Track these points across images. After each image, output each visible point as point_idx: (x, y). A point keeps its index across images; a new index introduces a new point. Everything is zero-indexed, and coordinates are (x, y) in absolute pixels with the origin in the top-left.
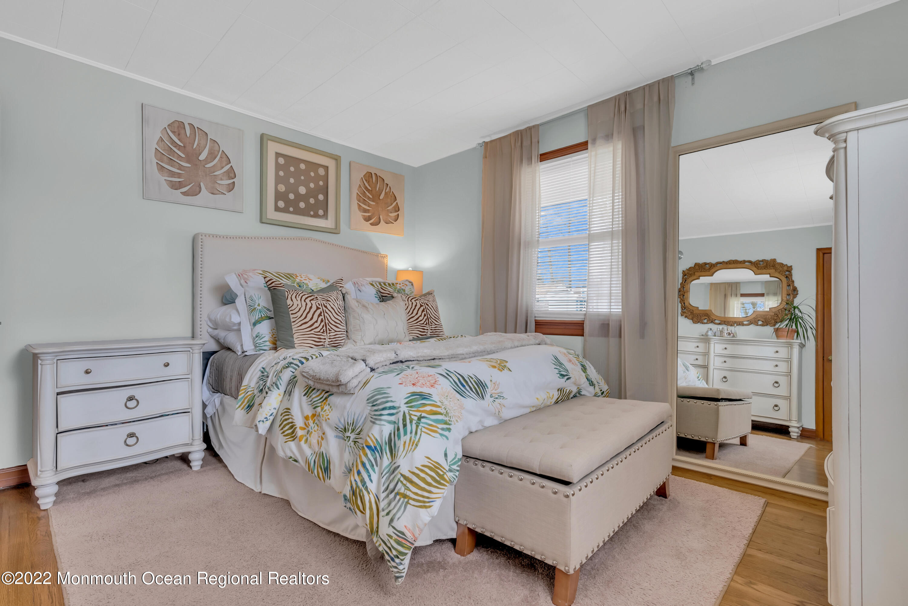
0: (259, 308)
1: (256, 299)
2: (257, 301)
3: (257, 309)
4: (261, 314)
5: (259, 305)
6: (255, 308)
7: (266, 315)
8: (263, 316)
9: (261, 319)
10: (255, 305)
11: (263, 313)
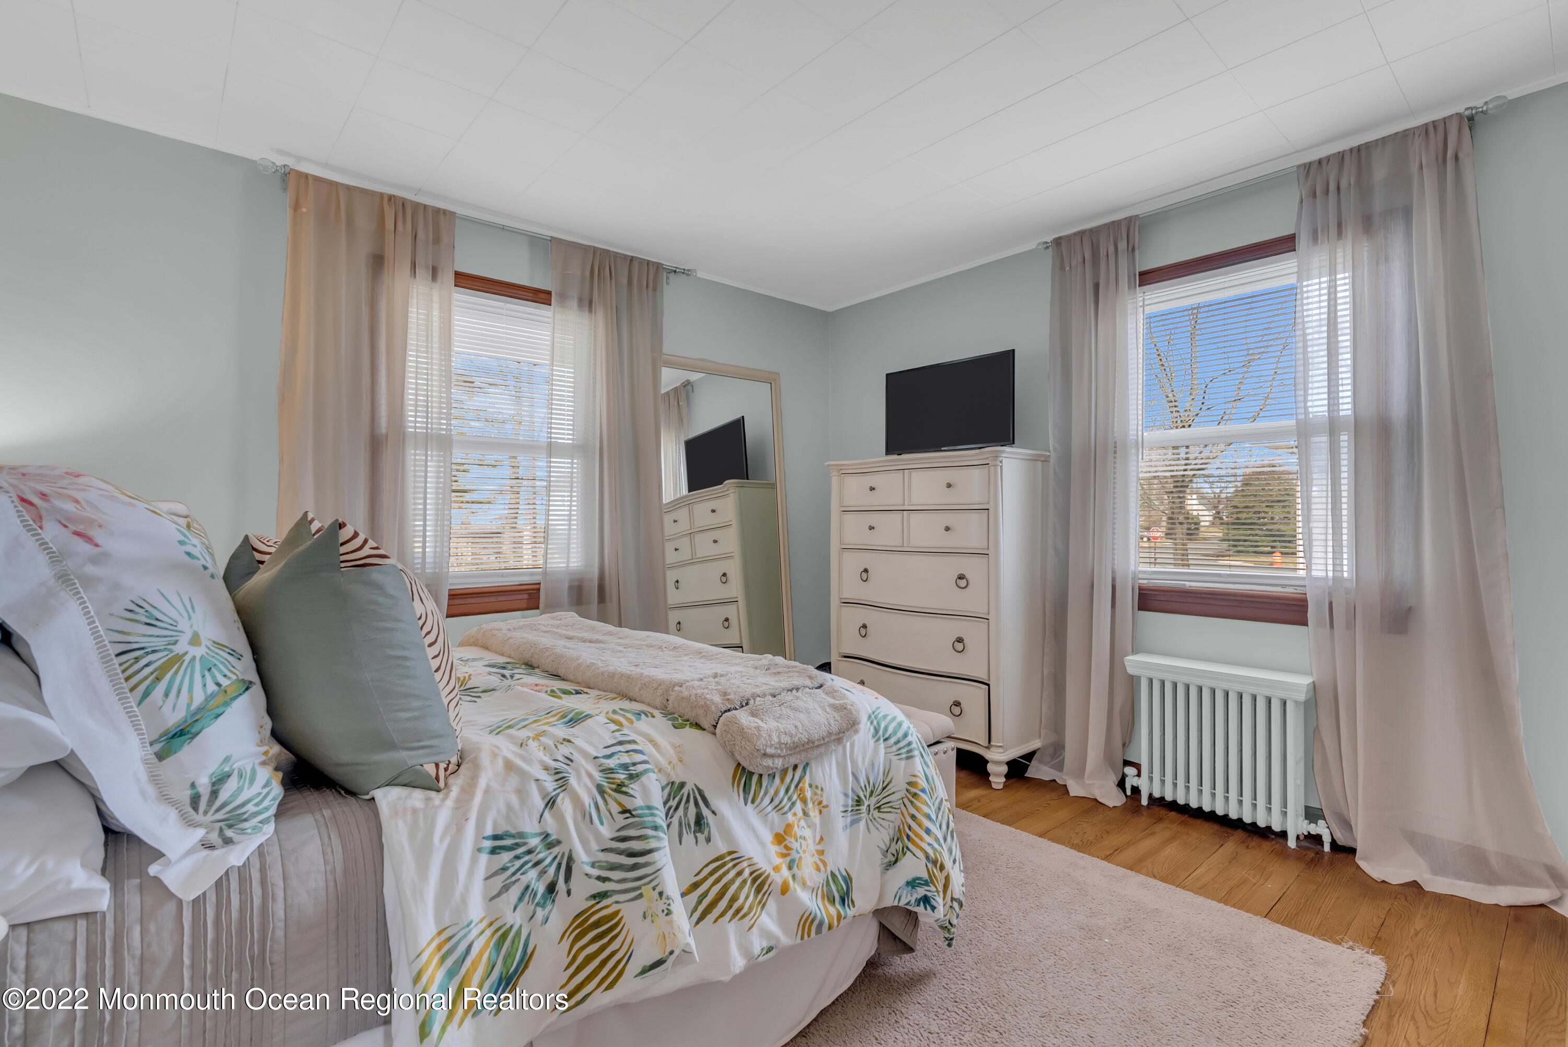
0: (199, 652)
1: (173, 614)
2: (183, 625)
3: (187, 658)
4: (214, 677)
5: (195, 640)
6: (179, 658)
7: (234, 677)
8: (225, 682)
9: (220, 699)
10: (175, 643)
11: (220, 671)
